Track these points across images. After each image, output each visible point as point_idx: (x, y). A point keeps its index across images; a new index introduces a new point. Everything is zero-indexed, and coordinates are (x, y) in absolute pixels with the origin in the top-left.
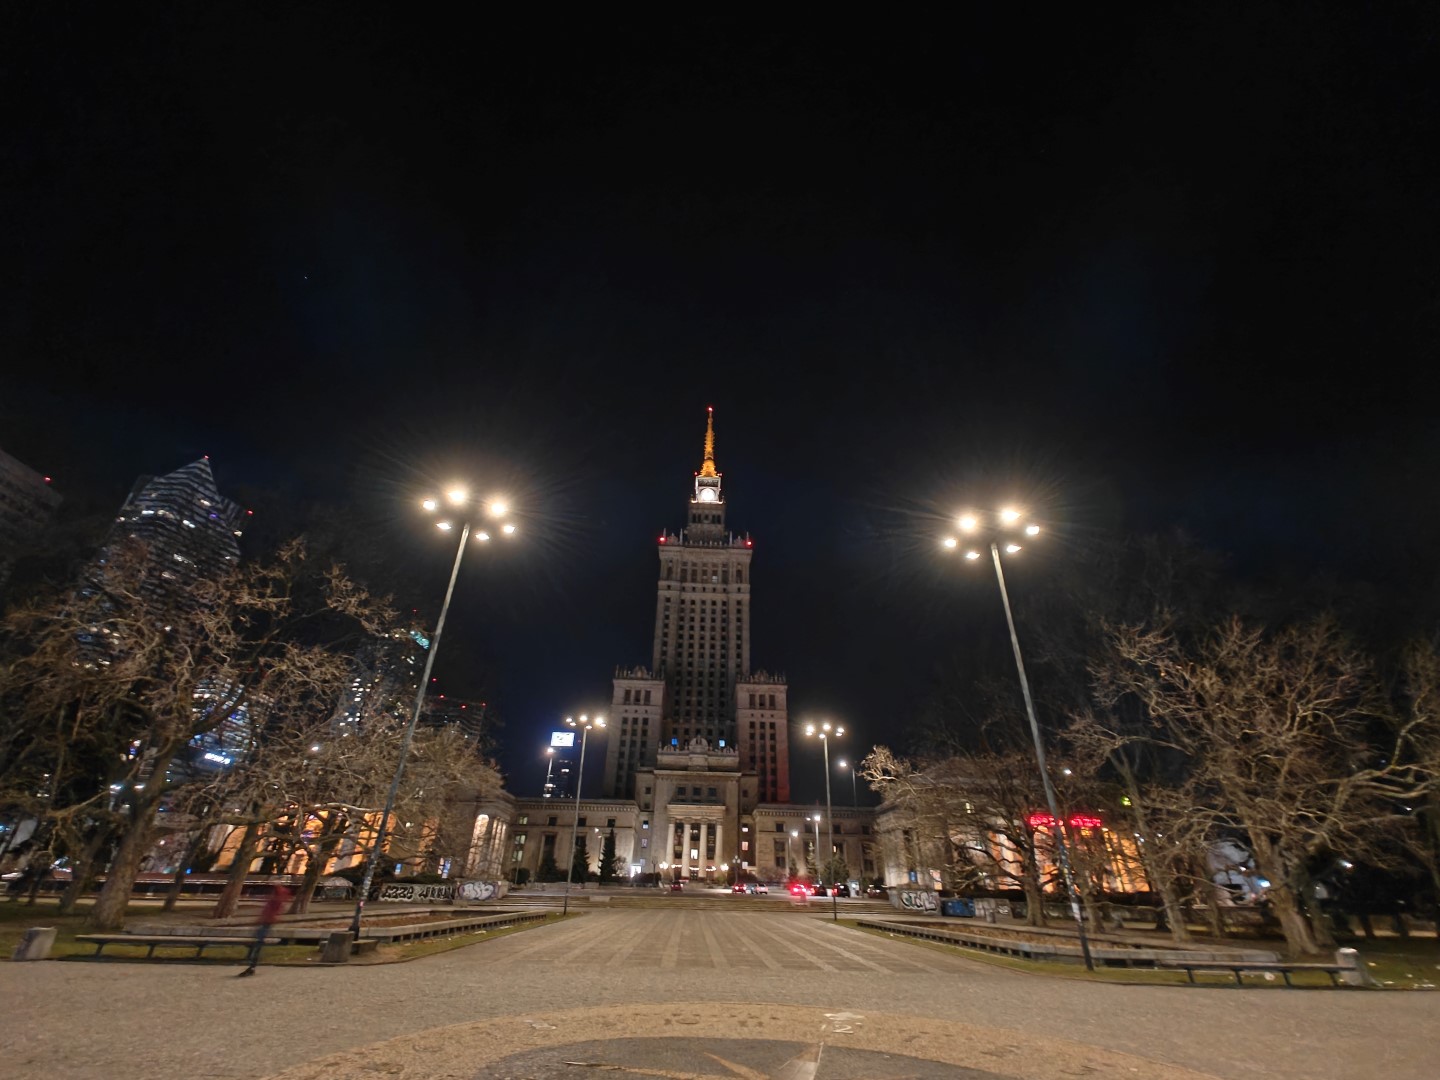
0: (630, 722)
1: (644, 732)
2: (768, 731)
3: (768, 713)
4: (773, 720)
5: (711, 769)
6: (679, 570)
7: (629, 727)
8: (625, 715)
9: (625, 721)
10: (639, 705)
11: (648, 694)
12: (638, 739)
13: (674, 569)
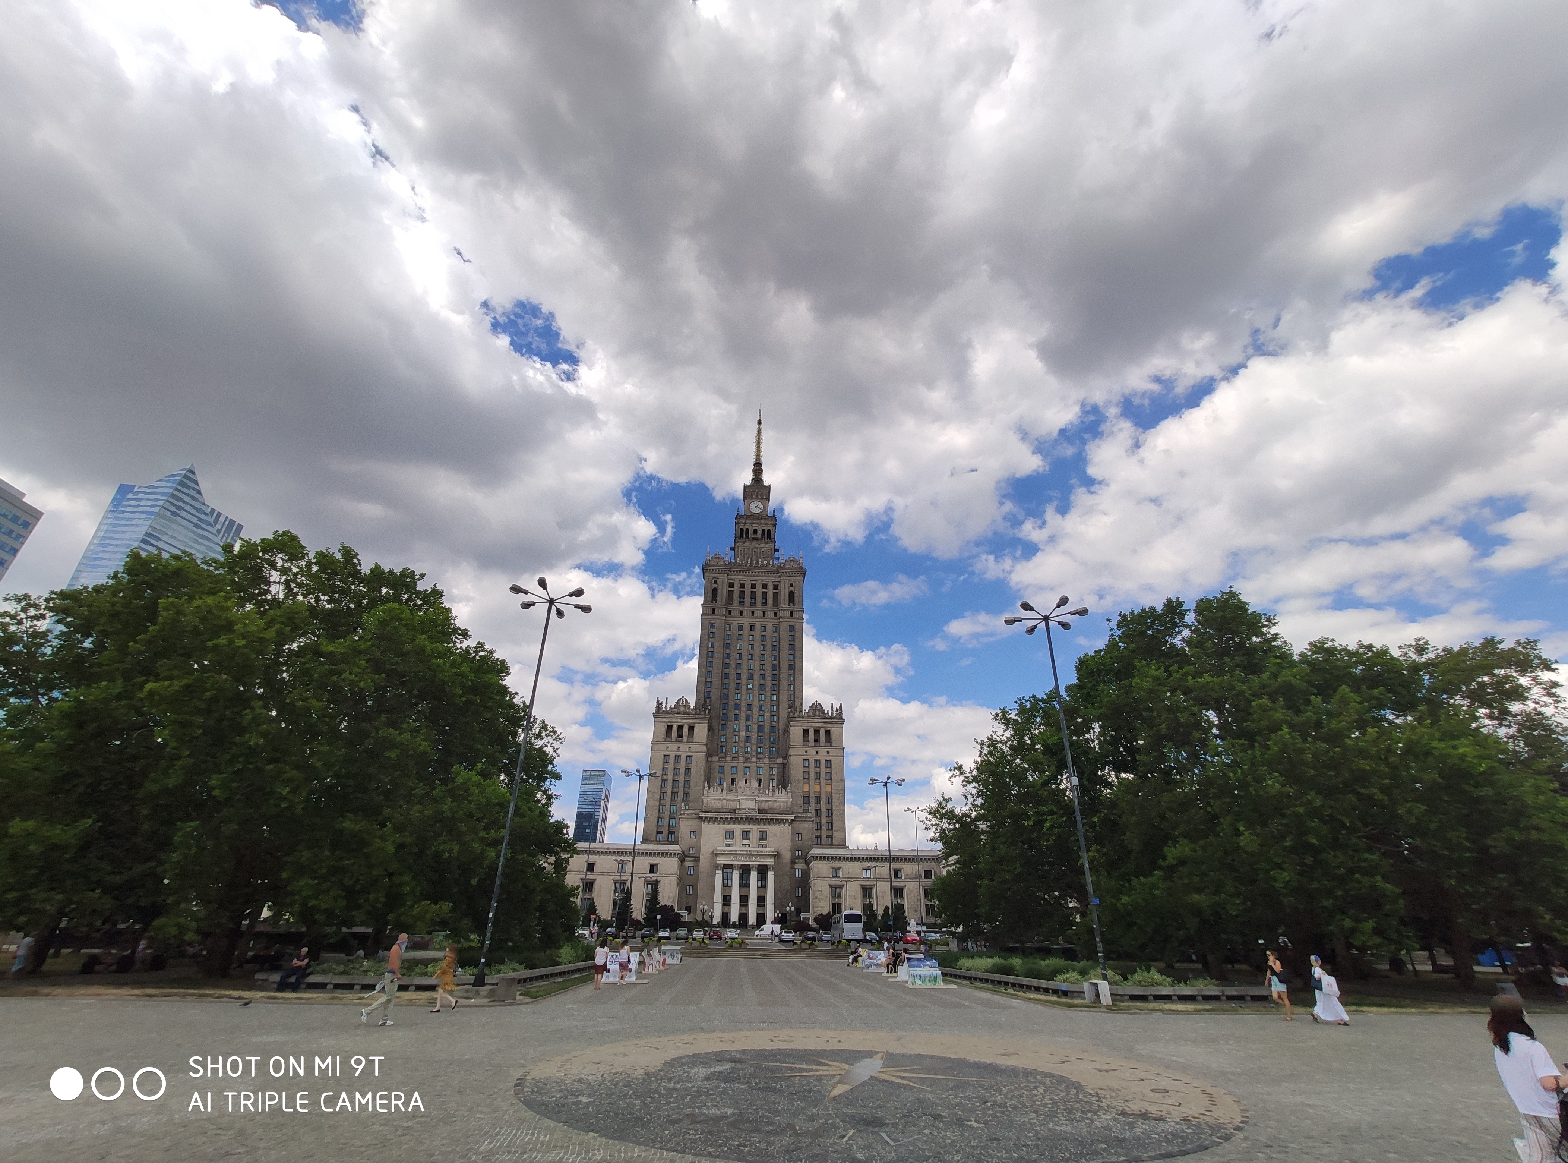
0: (671, 760)
1: (688, 770)
2: (823, 770)
3: (823, 751)
4: (828, 758)
5: (760, 811)
6: (725, 592)
7: (671, 766)
8: (667, 753)
9: (666, 756)
10: (681, 741)
11: (691, 728)
12: (681, 779)
13: (719, 591)
